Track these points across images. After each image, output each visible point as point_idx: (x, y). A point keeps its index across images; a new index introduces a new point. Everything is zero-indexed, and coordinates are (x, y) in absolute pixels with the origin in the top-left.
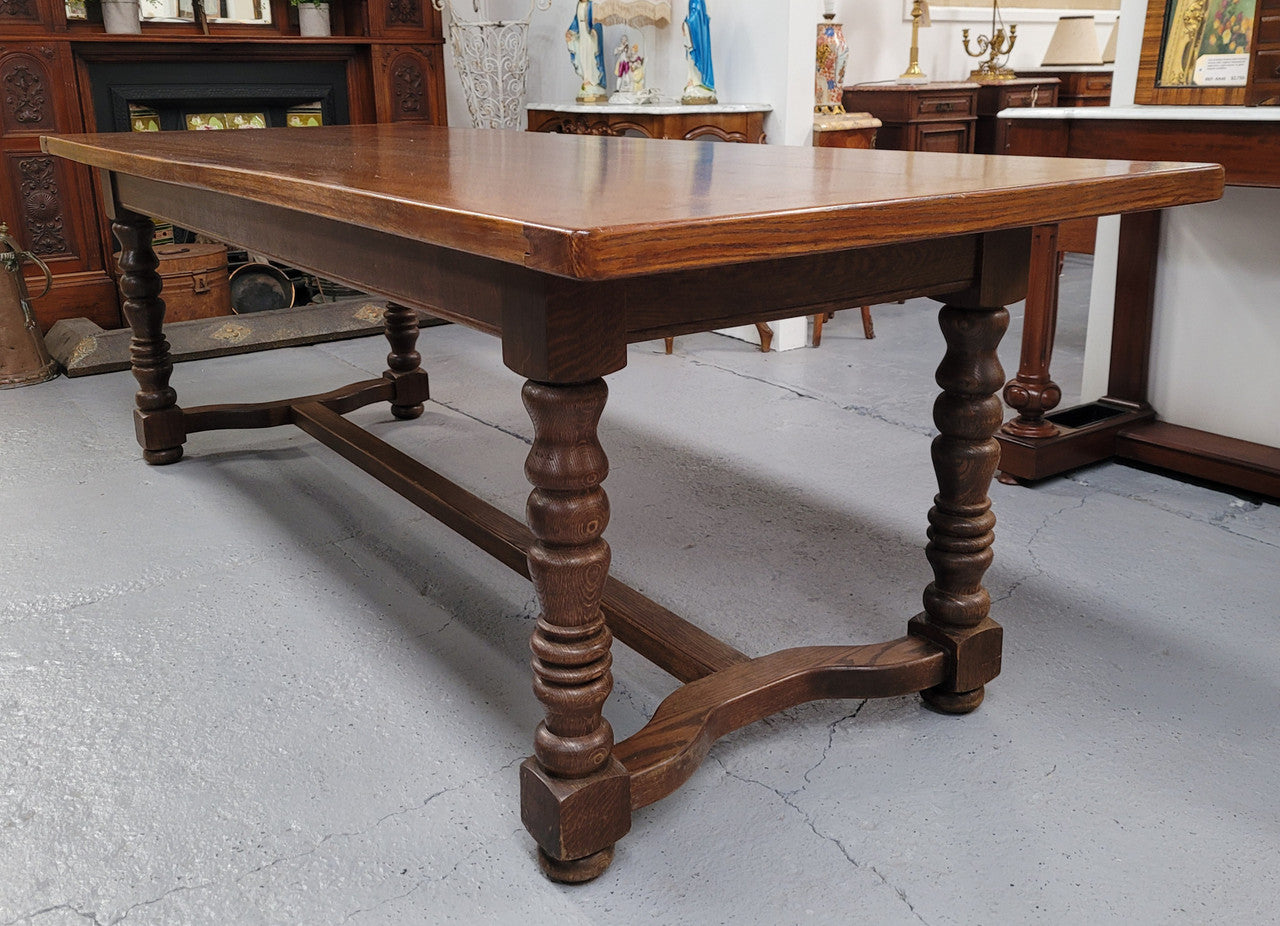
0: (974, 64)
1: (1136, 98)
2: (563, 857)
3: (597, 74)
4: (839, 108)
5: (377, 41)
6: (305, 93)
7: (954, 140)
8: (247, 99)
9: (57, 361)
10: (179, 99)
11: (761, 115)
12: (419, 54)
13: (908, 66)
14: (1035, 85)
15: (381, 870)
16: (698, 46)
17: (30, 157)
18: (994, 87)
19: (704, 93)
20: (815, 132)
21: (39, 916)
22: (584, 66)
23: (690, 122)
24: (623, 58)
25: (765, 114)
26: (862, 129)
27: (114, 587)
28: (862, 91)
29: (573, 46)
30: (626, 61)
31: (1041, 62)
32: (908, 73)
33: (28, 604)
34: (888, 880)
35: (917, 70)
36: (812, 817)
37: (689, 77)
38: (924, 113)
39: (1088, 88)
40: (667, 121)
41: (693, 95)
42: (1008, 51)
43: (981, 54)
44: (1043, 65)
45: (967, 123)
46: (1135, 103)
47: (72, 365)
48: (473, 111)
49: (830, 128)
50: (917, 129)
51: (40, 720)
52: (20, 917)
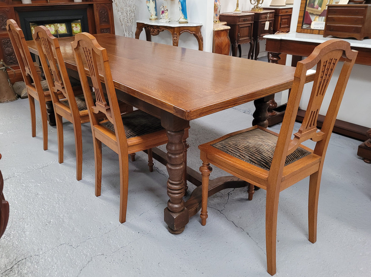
0: (253, 6)
1: (297, 31)
2: (175, 229)
3: (155, 12)
4: (219, 21)
5: (95, 3)
6: (76, 18)
7: (248, 28)
8: (61, 20)
9: (18, 95)
10: (43, 21)
11: (200, 27)
12: (106, 6)
13: (236, 8)
14: (268, 13)
15: (133, 232)
16: (183, 8)
17: (5, 39)
18: (258, 13)
19: (184, 20)
20: (214, 31)
21: (60, 246)
22: (151, 10)
23: (182, 29)
24: (163, 9)
25: (201, 26)
26: (225, 30)
27: (52, 161)
28: (224, 15)
29: (148, 5)
30: (163, 10)
31: (269, 4)
32: (236, 10)
33: (32, 167)
34: (244, 230)
35: (238, 9)
36: (226, 216)
37: (181, 16)
38: (240, 22)
39: (282, 12)
40: (176, 29)
41: (182, 21)
42: (262, 3)
43: (254, 4)
44: (270, 6)
45: (251, 24)
46: (296, 32)
47: (22, 96)
48: (121, 22)
49: (218, 30)
50: (238, 26)
51: (45, 198)
52: (55, 247)
